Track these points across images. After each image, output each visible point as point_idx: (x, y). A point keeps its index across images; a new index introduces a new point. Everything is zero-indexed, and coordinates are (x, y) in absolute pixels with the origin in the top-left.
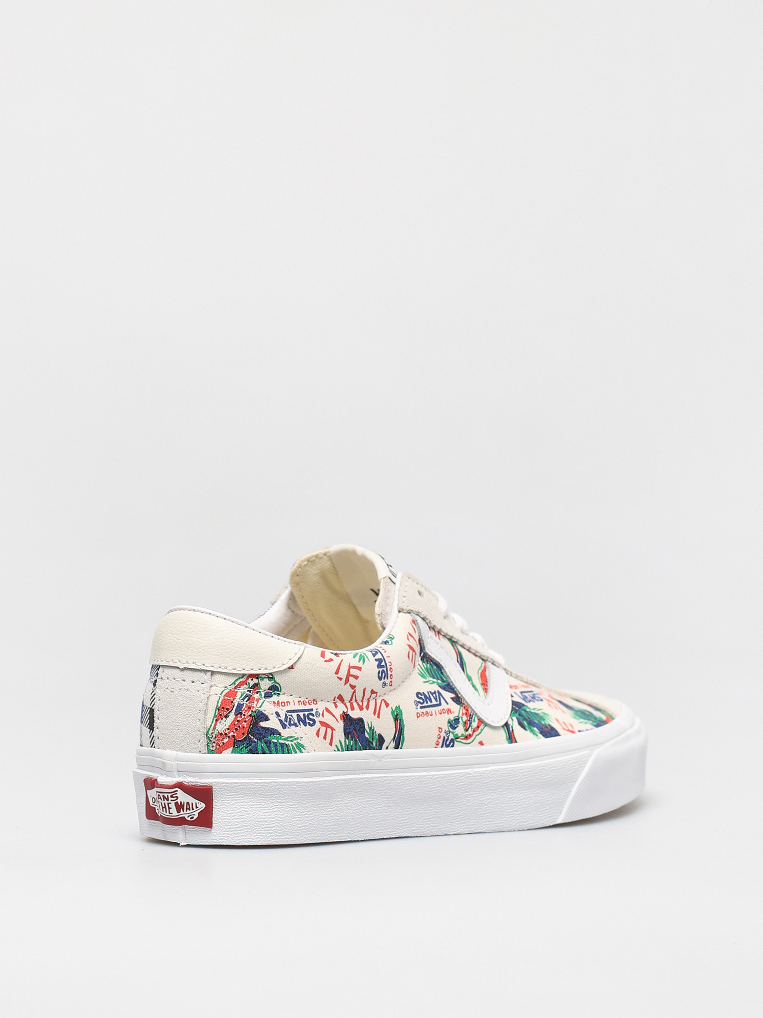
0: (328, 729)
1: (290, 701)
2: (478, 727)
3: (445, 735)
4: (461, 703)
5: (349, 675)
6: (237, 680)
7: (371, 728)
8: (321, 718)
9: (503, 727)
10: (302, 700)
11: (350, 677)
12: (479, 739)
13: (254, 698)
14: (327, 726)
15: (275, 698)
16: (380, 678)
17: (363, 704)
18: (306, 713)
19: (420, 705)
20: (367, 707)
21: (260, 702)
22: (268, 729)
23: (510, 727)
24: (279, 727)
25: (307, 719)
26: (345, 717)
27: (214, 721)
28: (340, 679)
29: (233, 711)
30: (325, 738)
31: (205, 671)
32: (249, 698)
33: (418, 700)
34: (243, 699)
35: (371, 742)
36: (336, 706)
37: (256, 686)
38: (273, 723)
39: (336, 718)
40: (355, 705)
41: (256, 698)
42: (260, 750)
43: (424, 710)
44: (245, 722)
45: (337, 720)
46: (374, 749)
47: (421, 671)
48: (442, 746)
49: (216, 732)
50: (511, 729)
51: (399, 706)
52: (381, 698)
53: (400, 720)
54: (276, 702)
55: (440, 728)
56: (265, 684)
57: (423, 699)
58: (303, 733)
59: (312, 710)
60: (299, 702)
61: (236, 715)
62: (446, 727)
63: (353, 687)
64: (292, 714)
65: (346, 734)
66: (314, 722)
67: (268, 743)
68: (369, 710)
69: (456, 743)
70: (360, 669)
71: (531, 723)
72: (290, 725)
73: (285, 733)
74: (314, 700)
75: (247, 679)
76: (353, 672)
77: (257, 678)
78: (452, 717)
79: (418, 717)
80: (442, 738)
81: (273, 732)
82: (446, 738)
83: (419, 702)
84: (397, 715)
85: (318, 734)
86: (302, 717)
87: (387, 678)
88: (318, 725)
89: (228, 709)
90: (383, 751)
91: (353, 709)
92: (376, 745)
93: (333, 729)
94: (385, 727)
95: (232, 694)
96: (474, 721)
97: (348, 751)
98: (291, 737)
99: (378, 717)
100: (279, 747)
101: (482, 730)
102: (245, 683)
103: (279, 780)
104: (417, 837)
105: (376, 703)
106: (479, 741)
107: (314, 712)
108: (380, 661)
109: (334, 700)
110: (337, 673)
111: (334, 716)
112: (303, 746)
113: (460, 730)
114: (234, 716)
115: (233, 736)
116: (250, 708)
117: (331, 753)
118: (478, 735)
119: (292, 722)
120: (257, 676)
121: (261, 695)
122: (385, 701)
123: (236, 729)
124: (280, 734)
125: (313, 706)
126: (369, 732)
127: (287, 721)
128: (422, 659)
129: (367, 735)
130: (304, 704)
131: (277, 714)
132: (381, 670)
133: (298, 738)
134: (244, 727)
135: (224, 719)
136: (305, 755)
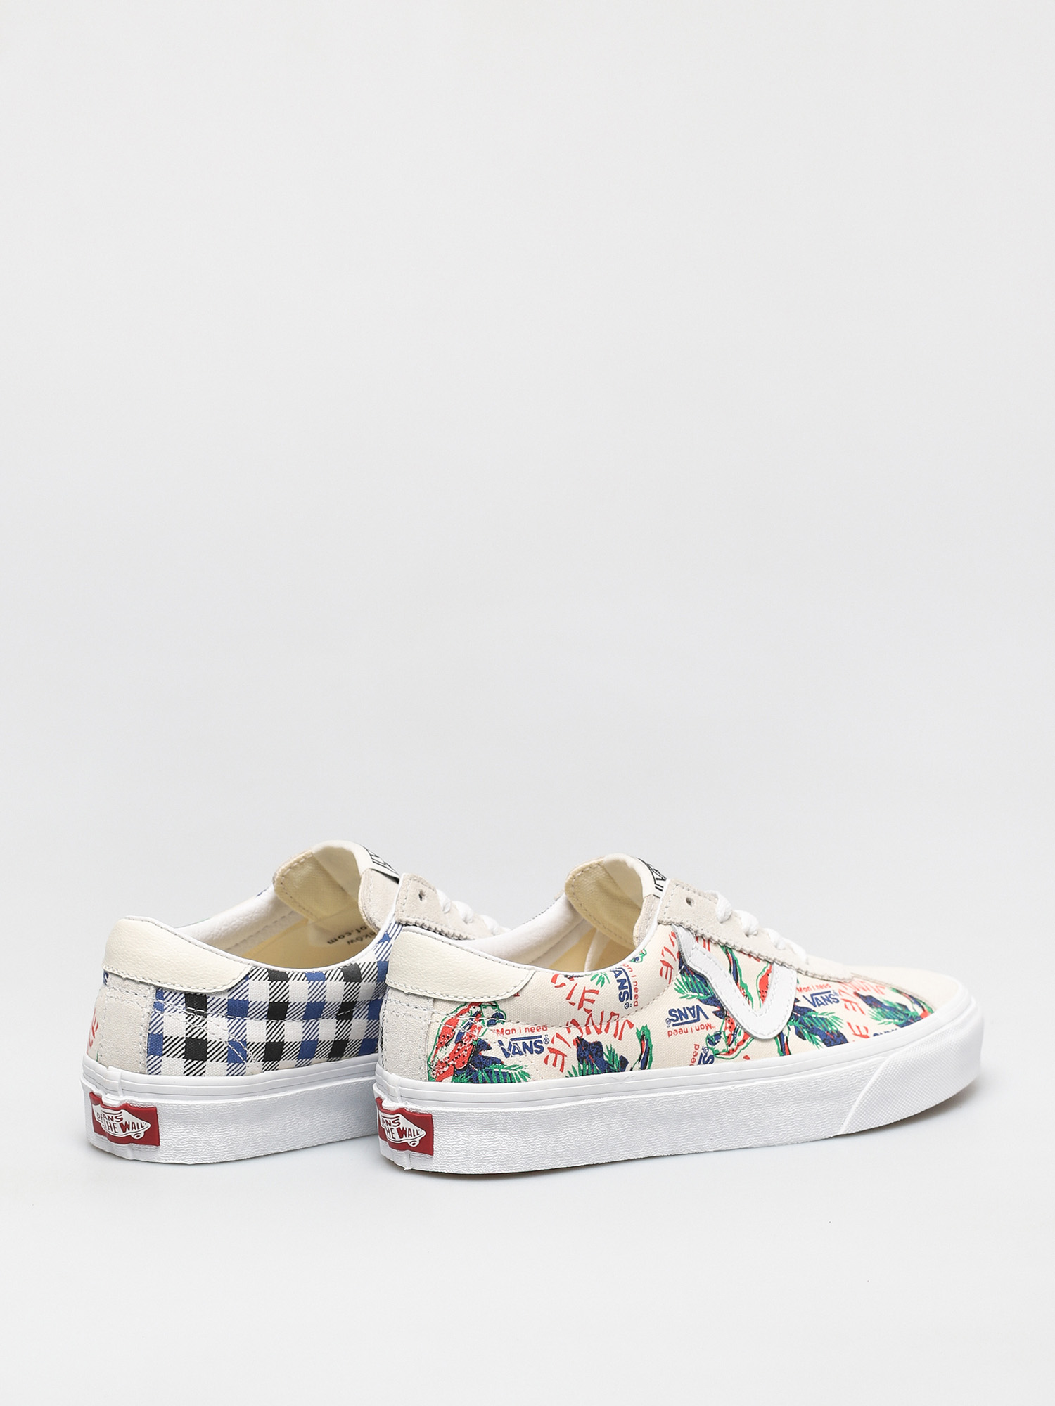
0: (559, 1056)
1: (516, 1028)
2: (744, 1041)
3: (702, 1051)
4: (726, 1015)
5: (583, 999)
6: (459, 1007)
7: (611, 1051)
8: (550, 1045)
9: (775, 1038)
10: (529, 1027)
11: (585, 1002)
12: (744, 1053)
13: (476, 1026)
14: (556, 1052)
15: (499, 1026)
16: (622, 1000)
17: (601, 1027)
18: (533, 1041)
19: (672, 1023)
20: (607, 1030)
21: (483, 1030)
22: (489, 1058)
23: (785, 1037)
24: (501, 1056)
25: (534, 1046)
26: (580, 1042)
27: (435, 1049)
28: (573, 1004)
29: (454, 1040)
30: (554, 1064)
31: (428, 998)
32: (471, 1026)
33: (671, 1017)
34: (465, 1028)
35: (611, 1065)
36: (569, 1031)
37: (478, 1014)
38: (495, 1052)
39: (568, 1044)
40: (592, 1028)
41: (478, 1026)
42: (480, 1080)
43: (677, 1028)
44: (466, 1050)
45: (569, 1046)
46: (615, 1072)
47: (679, 986)
48: (699, 1064)
49: (436, 1060)
50: (785, 1040)
51: (646, 1026)
52: (624, 1019)
53: (647, 1040)
54: (500, 1030)
55: (696, 1045)
56: (488, 1012)
57: (677, 1017)
58: (529, 1061)
59: (541, 1036)
60: (526, 1029)
61: (457, 1044)
62: (703, 1043)
63: (588, 1011)
64: (517, 1042)
65: (580, 1059)
66: (542, 1049)
67: (489, 1072)
68: (609, 1032)
69: (715, 1059)
70: (597, 992)
71: (813, 1031)
72: (514, 1053)
73: (508, 1062)
74: (544, 1026)
75: (470, 1007)
76: (588, 996)
77: (480, 1006)
78: (711, 1032)
79: (669, 1036)
80: (699, 1055)
81: (495, 1061)
82: (704, 1054)
83: (672, 1020)
84: (643, 1036)
85: (546, 1061)
86: (529, 1044)
87: (631, 999)
88: (546, 1052)
89: (448, 1037)
90: (627, 1073)
91: (588, 1032)
92: (618, 1068)
93: (564, 1055)
94: (629, 1048)
95: (453, 1022)
96: (740, 1035)
97: (583, 1075)
98: (515, 1066)
99: (620, 1039)
100: (501, 1077)
101: (748, 1044)
102: (467, 1011)
103: (500, 1110)
104: (671, 1155)
105: (617, 1024)
106: (744, 1055)
107: (542, 1039)
108: (623, 981)
109: (567, 1025)
110: (569, 998)
111: (566, 1042)
112: (528, 1075)
113: (721, 1045)
114: (455, 1045)
115: (453, 1065)
116: (471, 1036)
117: (563, 1079)
118: (744, 1049)
119: (517, 1051)
120: (480, 1004)
121: (484, 1023)
122: (629, 1022)
123: (456, 1058)
124: (502, 1063)
125: (542, 1033)
126: (608, 1054)
127: (510, 1050)
128: (682, 973)
129: (605, 1059)
130: (531, 1030)
131: (500, 1043)
132: (623, 991)
133: (522, 1067)
134: (464, 1056)
135: (445, 1047)
136: (530, 1083)
